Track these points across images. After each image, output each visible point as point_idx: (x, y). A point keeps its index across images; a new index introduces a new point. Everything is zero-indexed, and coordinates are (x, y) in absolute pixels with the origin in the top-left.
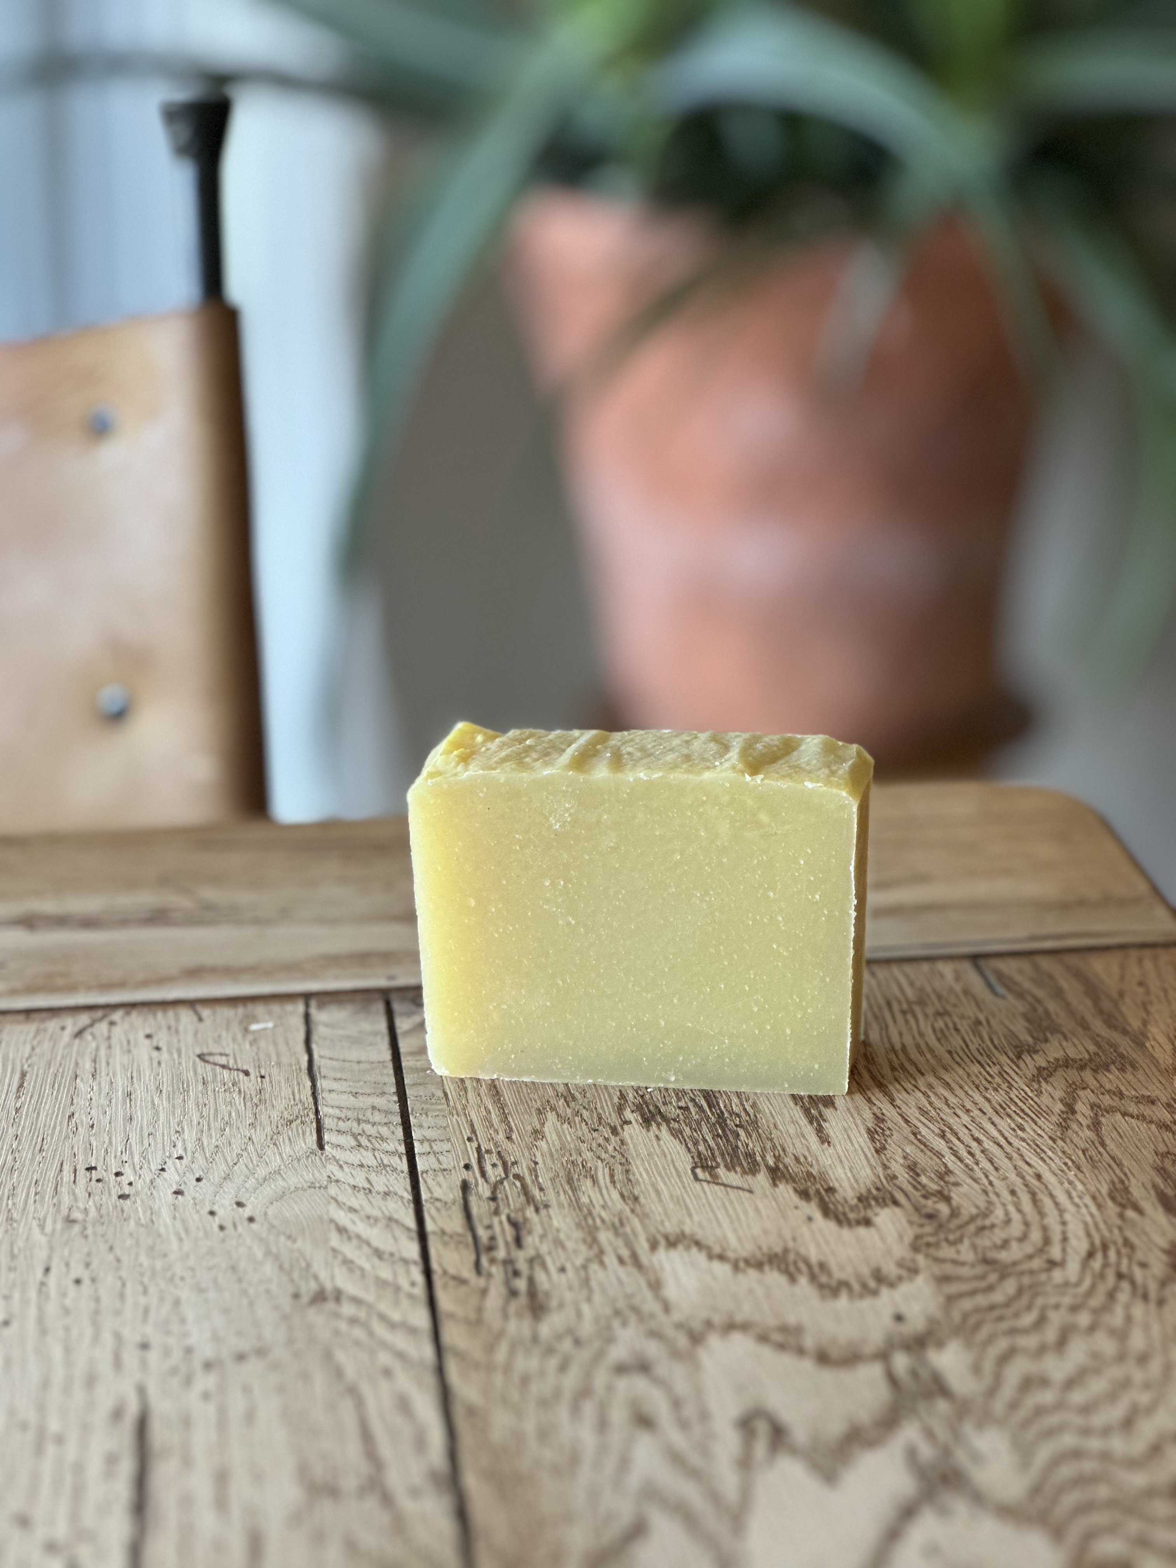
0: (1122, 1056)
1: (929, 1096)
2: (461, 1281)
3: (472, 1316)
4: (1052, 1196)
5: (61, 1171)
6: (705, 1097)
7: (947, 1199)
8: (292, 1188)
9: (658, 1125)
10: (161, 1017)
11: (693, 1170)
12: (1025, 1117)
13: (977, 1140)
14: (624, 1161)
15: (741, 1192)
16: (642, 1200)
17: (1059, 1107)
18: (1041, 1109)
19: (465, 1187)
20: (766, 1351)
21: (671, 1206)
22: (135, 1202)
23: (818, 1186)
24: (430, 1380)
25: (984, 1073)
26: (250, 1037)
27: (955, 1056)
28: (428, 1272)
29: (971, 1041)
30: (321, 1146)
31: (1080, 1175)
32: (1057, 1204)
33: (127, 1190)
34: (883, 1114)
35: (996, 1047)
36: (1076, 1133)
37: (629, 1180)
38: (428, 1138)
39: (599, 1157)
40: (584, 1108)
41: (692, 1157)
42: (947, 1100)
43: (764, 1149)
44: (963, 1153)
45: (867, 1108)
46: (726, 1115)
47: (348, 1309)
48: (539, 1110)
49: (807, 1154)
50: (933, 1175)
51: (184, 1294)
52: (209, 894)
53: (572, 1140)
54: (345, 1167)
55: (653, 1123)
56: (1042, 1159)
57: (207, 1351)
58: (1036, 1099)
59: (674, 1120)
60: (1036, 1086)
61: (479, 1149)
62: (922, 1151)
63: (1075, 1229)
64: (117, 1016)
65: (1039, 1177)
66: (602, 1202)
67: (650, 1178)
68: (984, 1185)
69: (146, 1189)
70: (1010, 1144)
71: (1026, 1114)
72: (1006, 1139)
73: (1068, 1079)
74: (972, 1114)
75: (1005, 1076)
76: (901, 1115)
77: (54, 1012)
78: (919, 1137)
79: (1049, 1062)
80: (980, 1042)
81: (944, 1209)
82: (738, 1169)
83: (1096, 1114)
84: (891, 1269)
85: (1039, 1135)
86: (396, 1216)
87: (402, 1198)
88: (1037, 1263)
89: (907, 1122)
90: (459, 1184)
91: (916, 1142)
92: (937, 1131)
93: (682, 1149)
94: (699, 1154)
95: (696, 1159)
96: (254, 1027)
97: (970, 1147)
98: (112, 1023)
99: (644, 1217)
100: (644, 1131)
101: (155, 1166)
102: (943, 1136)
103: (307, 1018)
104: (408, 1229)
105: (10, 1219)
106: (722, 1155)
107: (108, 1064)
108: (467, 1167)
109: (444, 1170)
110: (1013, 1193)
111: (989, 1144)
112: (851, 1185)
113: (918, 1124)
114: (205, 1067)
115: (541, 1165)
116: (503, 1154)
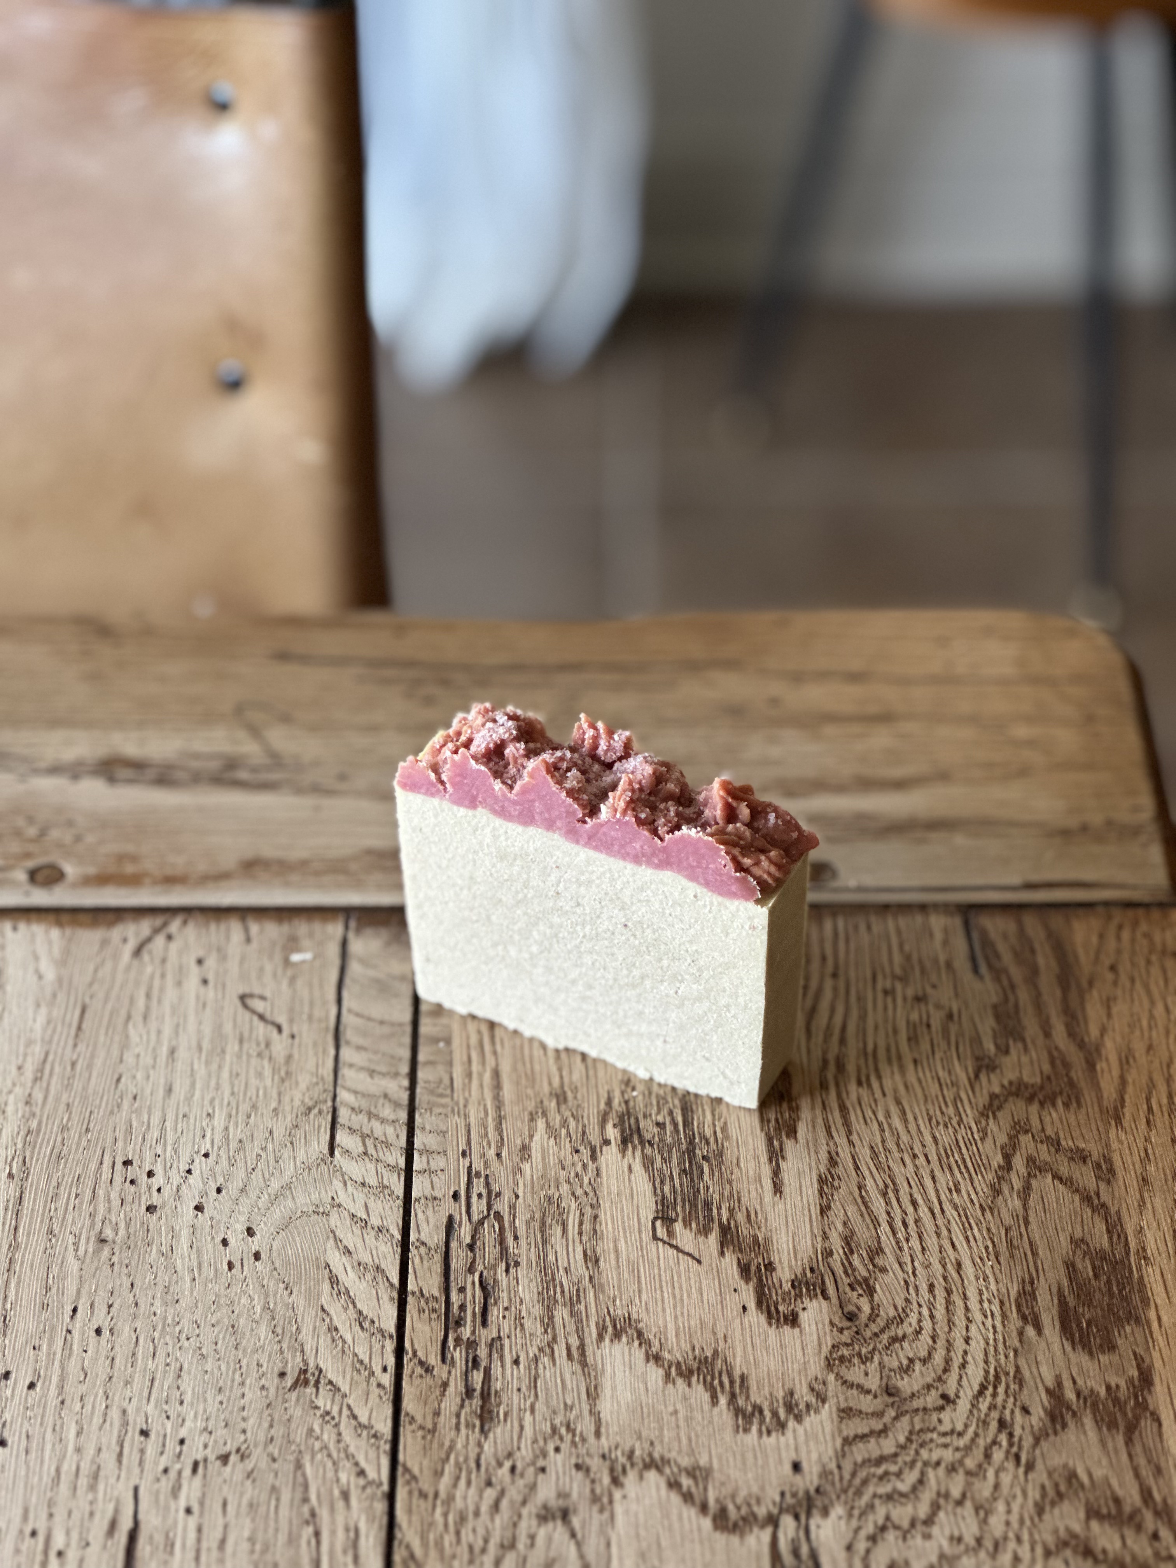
0: (1071, 1084)
1: (883, 1131)
2: (428, 1369)
3: (430, 1426)
4: (965, 1297)
5: (101, 1163)
6: (682, 1110)
7: (870, 1291)
8: (299, 1214)
9: (634, 1148)
10: (215, 932)
11: (655, 1219)
12: (964, 1170)
13: (914, 1203)
14: (595, 1202)
15: (690, 1260)
16: (602, 1263)
17: (998, 1160)
18: (981, 1160)
19: (450, 1225)
21: (626, 1275)
22: (160, 1218)
23: (760, 1260)
25: (941, 1099)
26: (289, 973)
27: (919, 1068)
28: (399, 1352)
29: (938, 1043)
30: (332, 1153)
31: (997, 1266)
32: (967, 1309)
33: (156, 1200)
34: (837, 1154)
35: (959, 1058)
36: (1006, 1201)
37: (595, 1231)
38: (427, 1147)
39: (573, 1194)
40: (573, 1116)
41: (656, 1203)
43: (722, 1195)
44: (899, 1224)
45: (824, 1142)
46: (697, 1140)
47: (324, 1401)
48: (531, 1114)
49: (758, 1208)
50: (865, 1254)
51: (187, 1359)
52: (278, 738)
53: (555, 1164)
54: (349, 1183)
55: (630, 1146)
56: (968, 1241)
57: (195, 1451)
58: (979, 1143)
59: (650, 1143)
60: (983, 1123)
61: (470, 1168)
62: (862, 1215)
63: (977, 1348)
64: (175, 926)
65: (959, 1265)
66: (566, 1265)
67: (614, 1229)
68: (908, 1273)
69: (172, 1201)
70: (943, 1212)
71: (966, 1167)
72: (940, 1204)
73: (1015, 1115)
74: (917, 1162)
75: (959, 1105)
76: (853, 1156)
77: (120, 914)
78: (863, 1193)
79: (1003, 1086)
80: (946, 1048)
81: (865, 1305)
82: (694, 1225)
83: (1029, 1174)
84: (803, 1395)
85: (972, 1201)
86: (383, 1266)
87: (392, 1236)
88: (932, 1399)
89: (857, 1168)
90: (445, 1220)
91: (859, 1200)
92: (881, 1185)
93: (648, 1187)
94: (663, 1197)
95: (660, 1207)
96: (296, 958)
97: (906, 1214)
98: (170, 937)
99: (598, 1288)
100: (620, 1156)
101: (184, 1167)
102: (885, 1194)
103: (344, 944)
104: (392, 1285)
105: (51, 1232)
106: (683, 1201)
107: (159, 1001)
108: (456, 1196)
109: (435, 1198)
110: (931, 1287)
111: (923, 1211)
112: (789, 1260)
113: (867, 1173)
114: (244, 1016)
115: (521, 1200)
116: (491, 1180)
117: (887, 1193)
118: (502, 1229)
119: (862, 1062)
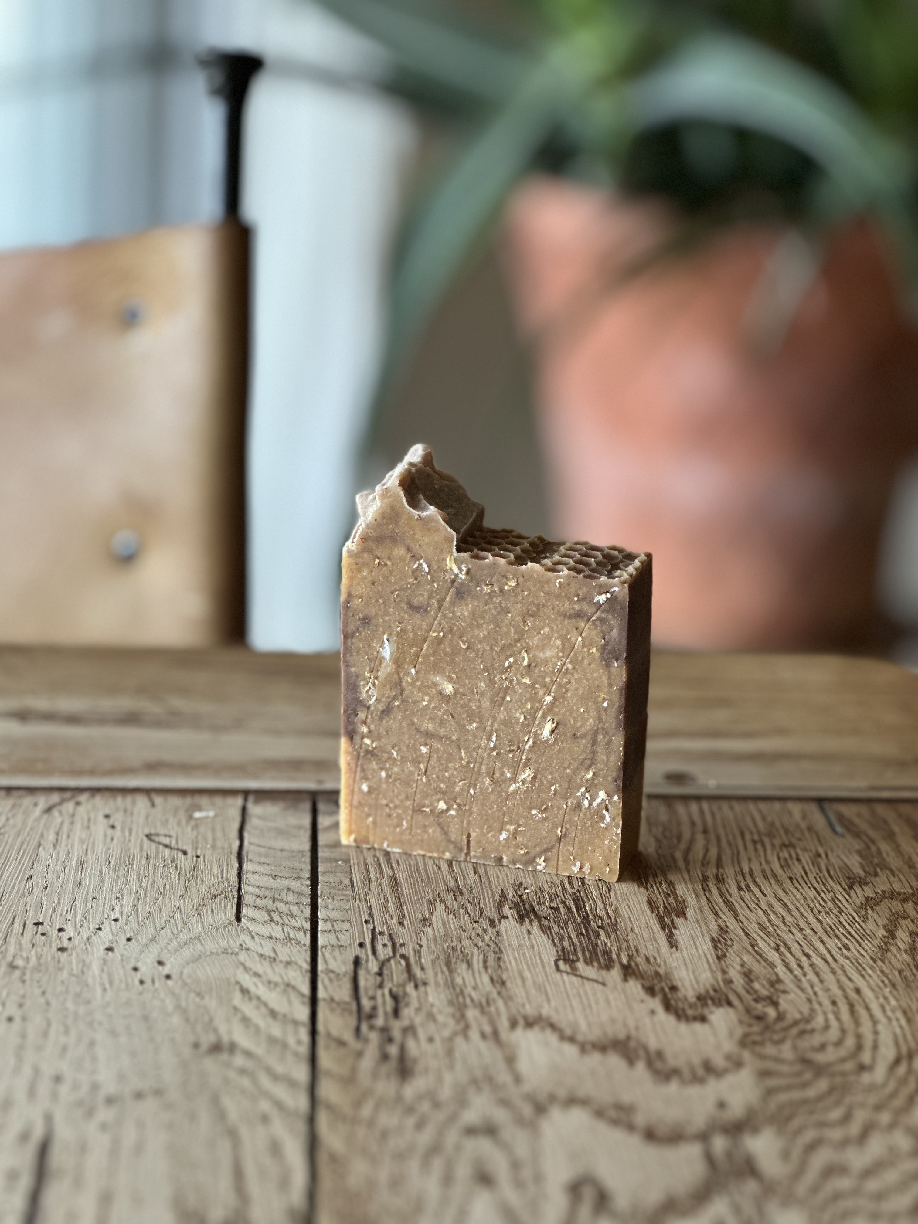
1: (768, 914)
2: (341, 1043)
3: (347, 1076)
4: (868, 1009)
5: (12, 924)
6: (574, 900)
7: (775, 1004)
8: (208, 953)
9: (531, 921)
10: (122, 801)
11: (556, 962)
12: (851, 938)
13: (807, 956)
14: (497, 949)
15: (595, 985)
16: (508, 984)
17: (881, 932)
18: (866, 933)
19: (357, 962)
20: (602, 1127)
21: (534, 992)
22: (70, 955)
23: (664, 985)
24: (302, 1127)
25: (819, 899)
26: (193, 823)
27: (795, 882)
28: (313, 1032)
29: (810, 870)
30: (238, 918)
31: (895, 993)
32: (871, 1016)
33: (65, 944)
34: (727, 926)
35: (831, 877)
36: (895, 956)
37: (500, 967)
38: (331, 918)
39: (476, 945)
40: (469, 902)
41: (557, 951)
42: (783, 918)
43: (620, 949)
44: (793, 965)
45: (714, 920)
46: (591, 917)
47: (239, 1060)
48: (430, 901)
49: (656, 955)
50: (765, 983)
52: (178, 703)
53: (455, 929)
54: (256, 938)
55: (527, 919)
56: (863, 977)
57: (110, 1087)
58: (862, 924)
59: (545, 918)
60: (863, 913)
61: (373, 931)
62: (758, 961)
63: (886, 1039)
64: (83, 798)
65: (858, 991)
66: (473, 985)
67: (517, 965)
68: (809, 994)
69: (82, 945)
70: (835, 960)
71: (852, 936)
72: (832, 956)
73: (892, 908)
74: (804, 932)
75: (837, 902)
76: (742, 929)
77: (31, 790)
78: (756, 948)
79: (876, 893)
80: (818, 872)
81: (771, 1012)
82: (595, 964)
83: (914, 941)
84: (719, 1061)
85: (861, 955)
86: (293, 983)
87: (301, 967)
88: (849, 1066)
89: (747, 934)
90: (352, 958)
91: (753, 952)
92: (772, 944)
93: (548, 943)
94: (563, 949)
95: (560, 953)
96: (197, 815)
97: (800, 961)
98: (78, 804)
99: (508, 999)
100: (518, 926)
101: (93, 926)
102: (777, 949)
103: (244, 810)
104: (303, 995)
106: (583, 951)
107: (68, 836)
108: (361, 945)
109: (341, 946)
110: (834, 1003)
112: (692, 985)
113: (757, 937)
114: (150, 848)
115: (425, 948)
116: (393, 936)
117: (779, 949)
119: (740, 878)
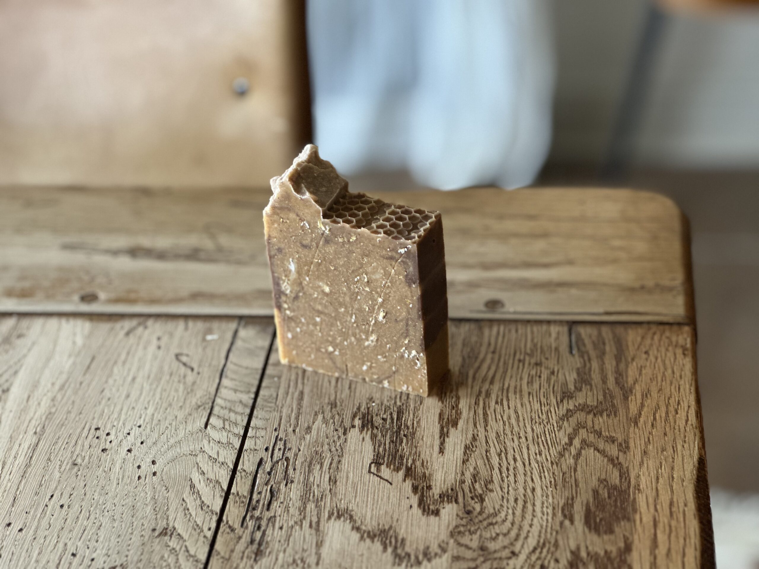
0: (613, 406)
1: (505, 425)
2: (232, 530)
3: (227, 556)
4: (534, 505)
5: (84, 429)
6: (398, 412)
7: (482, 500)
8: (182, 454)
9: (368, 430)
10: (170, 325)
11: (372, 463)
12: (546, 445)
13: (515, 460)
14: (340, 454)
15: (386, 483)
16: (338, 483)
17: (566, 440)
18: (556, 440)
19: (260, 463)
21: (350, 489)
22: (108, 455)
23: (425, 484)
25: (540, 411)
26: (204, 344)
27: (531, 397)
28: (219, 521)
29: (544, 385)
30: (206, 427)
31: (554, 491)
32: (534, 511)
33: (108, 446)
34: (478, 435)
35: (553, 392)
36: (566, 460)
37: (338, 468)
38: (257, 426)
39: (330, 450)
40: (338, 414)
41: (374, 456)
42: (513, 428)
43: (410, 453)
44: (504, 469)
45: (472, 430)
46: (403, 427)
47: (173, 543)
48: (316, 412)
49: (429, 460)
50: (483, 483)
51: (105, 521)
52: (224, 240)
53: (323, 436)
54: (211, 441)
55: (366, 428)
56: (541, 477)
58: (557, 433)
59: (377, 428)
60: (561, 422)
61: (277, 437)
62: (485, 465)
63: (535, 530)
64: (150, 323)
65: (534, 489)
66: (318, 483)
67: (348, 467)
68: (504, 493)
69: (116, 447)
70: (530, 464)
71: (547, 443)
72: (529, 460)
73: (579, 419)
74: (521, 440)
75: (549, 414)
76: (486, 437)
78: (488, 454)
79: (575, 406)
80: (548, 387)
81: (478, 507)
82: (392, 467)
83: (581, 448)
84: (434, 548)
85: (547, 459)
86: (220, 481)
87: (229, 467)
88: (506, 553)
89: (487, 442)
90: (258, 460)
91: (485, 457)
92: (499, 450)
93: (371, 448)
94: (378, 453)
95: (375, 458)
96: (209, 337)
97: (509, 465)
98: (146, 327)
99: (334, 495)
100: (359, 433)
101: (126, 431)
102: (499, 455)
103: (235, 334)
104: (223, 490)
105: (49, 459)
106: (389, 455)
107: (133, 355)
108: (267, 449)
109: (256, 450)
110: (516, 500)
111: (519, 464)
112: (441, 485)
113: (492, 445)
114: (175, 364)
115: (301, 452)
116: (287, 442)
117: (501, 454)
118: (288, 465)
119: (500, 393)
